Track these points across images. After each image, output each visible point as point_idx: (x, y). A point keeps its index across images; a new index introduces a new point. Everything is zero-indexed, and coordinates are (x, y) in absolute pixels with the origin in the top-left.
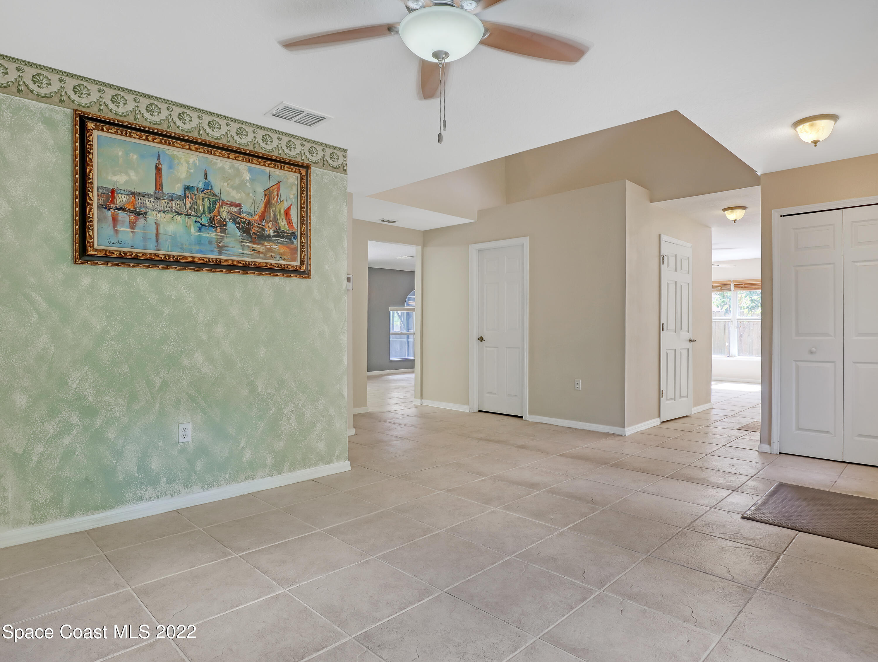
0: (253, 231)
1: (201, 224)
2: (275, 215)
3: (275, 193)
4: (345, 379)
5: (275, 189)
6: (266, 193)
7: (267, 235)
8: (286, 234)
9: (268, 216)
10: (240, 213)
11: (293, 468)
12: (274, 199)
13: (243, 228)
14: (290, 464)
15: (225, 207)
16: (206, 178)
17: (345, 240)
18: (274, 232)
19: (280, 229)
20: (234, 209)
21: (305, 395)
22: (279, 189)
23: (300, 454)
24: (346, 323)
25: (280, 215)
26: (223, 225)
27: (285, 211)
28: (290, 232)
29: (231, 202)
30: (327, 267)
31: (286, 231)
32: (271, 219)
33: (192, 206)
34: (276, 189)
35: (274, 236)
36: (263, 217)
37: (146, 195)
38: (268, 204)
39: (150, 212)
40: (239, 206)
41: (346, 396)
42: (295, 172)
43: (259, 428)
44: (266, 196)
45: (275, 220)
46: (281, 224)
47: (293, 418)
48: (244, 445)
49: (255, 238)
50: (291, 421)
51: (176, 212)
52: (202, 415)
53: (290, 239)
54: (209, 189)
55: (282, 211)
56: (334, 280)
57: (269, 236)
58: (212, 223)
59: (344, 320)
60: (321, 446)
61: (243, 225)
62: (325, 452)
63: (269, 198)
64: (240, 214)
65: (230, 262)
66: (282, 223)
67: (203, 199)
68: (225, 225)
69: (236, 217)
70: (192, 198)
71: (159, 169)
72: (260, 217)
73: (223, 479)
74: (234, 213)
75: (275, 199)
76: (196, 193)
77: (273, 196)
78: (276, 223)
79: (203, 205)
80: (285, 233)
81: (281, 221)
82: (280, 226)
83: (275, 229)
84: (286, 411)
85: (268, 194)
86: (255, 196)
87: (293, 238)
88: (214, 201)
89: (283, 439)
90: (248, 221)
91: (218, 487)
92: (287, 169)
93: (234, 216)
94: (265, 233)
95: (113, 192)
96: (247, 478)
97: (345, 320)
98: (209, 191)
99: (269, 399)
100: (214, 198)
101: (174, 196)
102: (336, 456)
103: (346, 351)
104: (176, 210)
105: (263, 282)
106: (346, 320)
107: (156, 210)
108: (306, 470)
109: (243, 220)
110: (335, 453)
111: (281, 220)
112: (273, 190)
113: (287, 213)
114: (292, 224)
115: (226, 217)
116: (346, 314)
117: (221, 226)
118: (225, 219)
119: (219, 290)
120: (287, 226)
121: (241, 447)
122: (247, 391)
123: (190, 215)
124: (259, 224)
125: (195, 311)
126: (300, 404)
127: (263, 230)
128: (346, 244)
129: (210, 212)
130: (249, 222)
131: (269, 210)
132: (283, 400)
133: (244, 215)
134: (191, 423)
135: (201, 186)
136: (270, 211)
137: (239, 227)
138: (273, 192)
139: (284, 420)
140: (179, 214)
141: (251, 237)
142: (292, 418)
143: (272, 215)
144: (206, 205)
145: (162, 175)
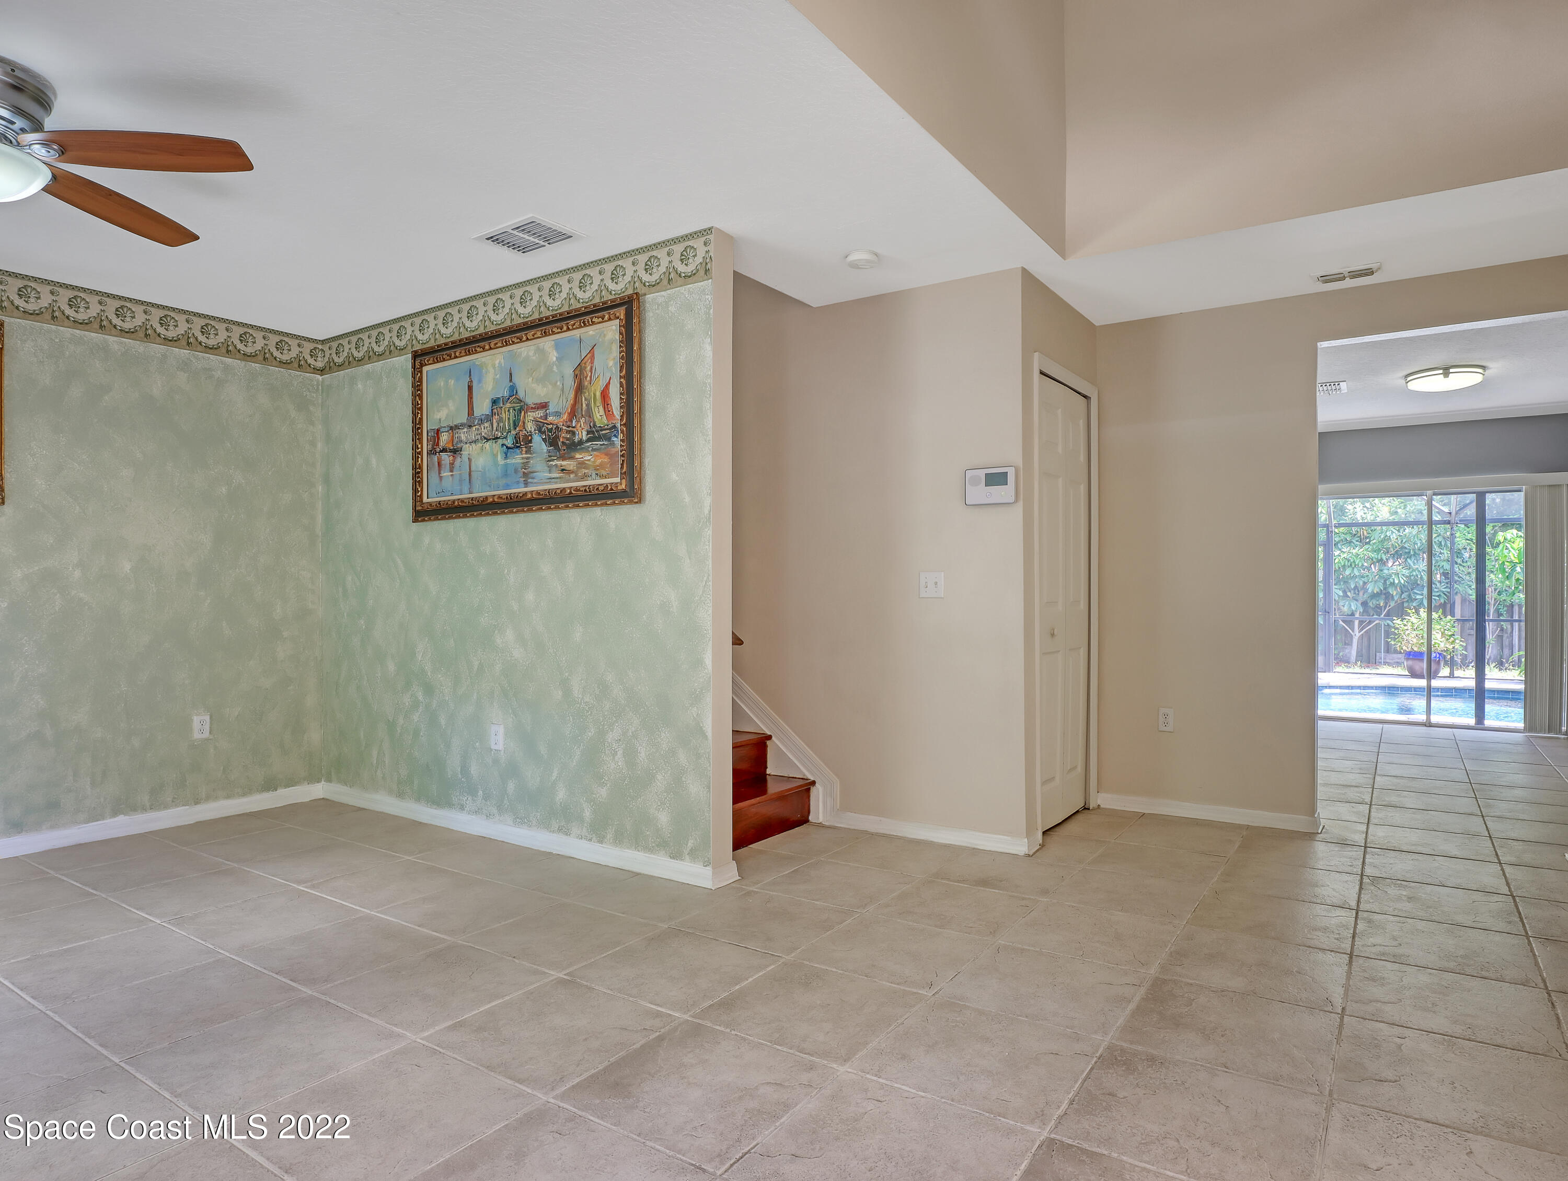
0: (561, 440)
1: (507, 447)
2: (588, 405)
3: (589, 368)
4: (709, 699)
5: (588, 360)
6: (576, 373)
7: (578, 441)
8: (604, 432)
9: (580, 410)
10: (546, 417)
11: (619, 839)
12: (586, 378)
13: (549, 438)
14: (615, 831)
15: (530, 413)
16: (511, 381)
17: (709, 413)
18: (588, 433)
19: (595, 425)
20: (540, 413)
21: (638, 716)
22: (593, 358)
23: (630, 821)
24: (710, 583)
25: (595, 403)
26: (528, 440)
27: (601, 393)
28: (610, 426)
29: (537, 404)
30: (674, 476)
31: (604, 426)
32: (583, 413)
33: (498, 424)
34: (590, 360)
35: (588, 440)
36: (573, 414)
37: (461, 425)
38: (579, 389)
39: (466, 447)
40: (544, 406)
41: (709, 733)
42: (610, 319)
43: (575, 756)
44: (576, 377)
45: (589, 413)
46: (597, 417)
47: (620, 753)
48: (557, 777)
49: (564, 450)
50: (616, 758)
51: (485, 438)
52: (513, 718)
53: (609, 439)
54: (514, 395)
55: (598, 394)
56: (687, 499)
57: (581, 442)
58: (517, 443)
59: (705, 578)
60: (663, 818)
61: (550, 434)
62: (670, 833)
63: (580, 380)
64: (546, 419)
65: (529, 496)
66: (598, 415)
67: (509, 411)
68: (530, 441)
69: (541, 424)
70: (498, 415)
71: (470, 388)
72: (569, 414)
73: (534, 819)
74: (540, 420)
75: (588, 378)
76: (502, 405)
77: (585, 374)
78: (590, 417)
79: (509, 419)
80: (601, 430)
81: (597, 412)
82: (596, 420)
83: (589, 427)
84: (611, 736)
85: (580, 375)
86: (563, 385)
87: (614, 435)
88: (518, 409)
89: (606, 785)
90: (555, 426)
91: (529, 828)
92: (595, 320)
93: (539, 423)
94: (576, 439)
95: (438, 430)
96: (560, 830)
97: (708, 578)
98: (514, 396)
99: (588, 711)
100: (519, 405)
101: (483, 417)
102: (688, 850)
103: (711, 642)
104: (485, 436)
105: (579, 520)
106: (711, 578)
107: (469, 442)
108: (637, 853)
109: (550, 427)
110: (688, 842)
111: (596, 409)
112: (585, 364)
113: (605, 395)
114: (613, 412)
115: (531, 428)
116: (710, 566)
117: (526, 444)
118: (531, 432)
119: (530, 539)
120: (605, 417)
121: (554, 778)
122: (560, 693)
123: (497, 438)
124: (568, 427)
125: (506, 571)
126: (630, 731)
127: (574, 433)
128: (709, 422)
129: (515, 427)
130: (557, 427)
131: (580, 400)
132: (605, 718)
133: (550, 419)
134: (502, 726)
135: (506, 394)
136: (582, 401)
137: (546, 438)
138: (586, 368)
139: (607, 753)
140: (488, 440)
141: (559, 450)
142: (618, 753)
143: (584, 405)
144: (511, 418)
145: (472, 395)
